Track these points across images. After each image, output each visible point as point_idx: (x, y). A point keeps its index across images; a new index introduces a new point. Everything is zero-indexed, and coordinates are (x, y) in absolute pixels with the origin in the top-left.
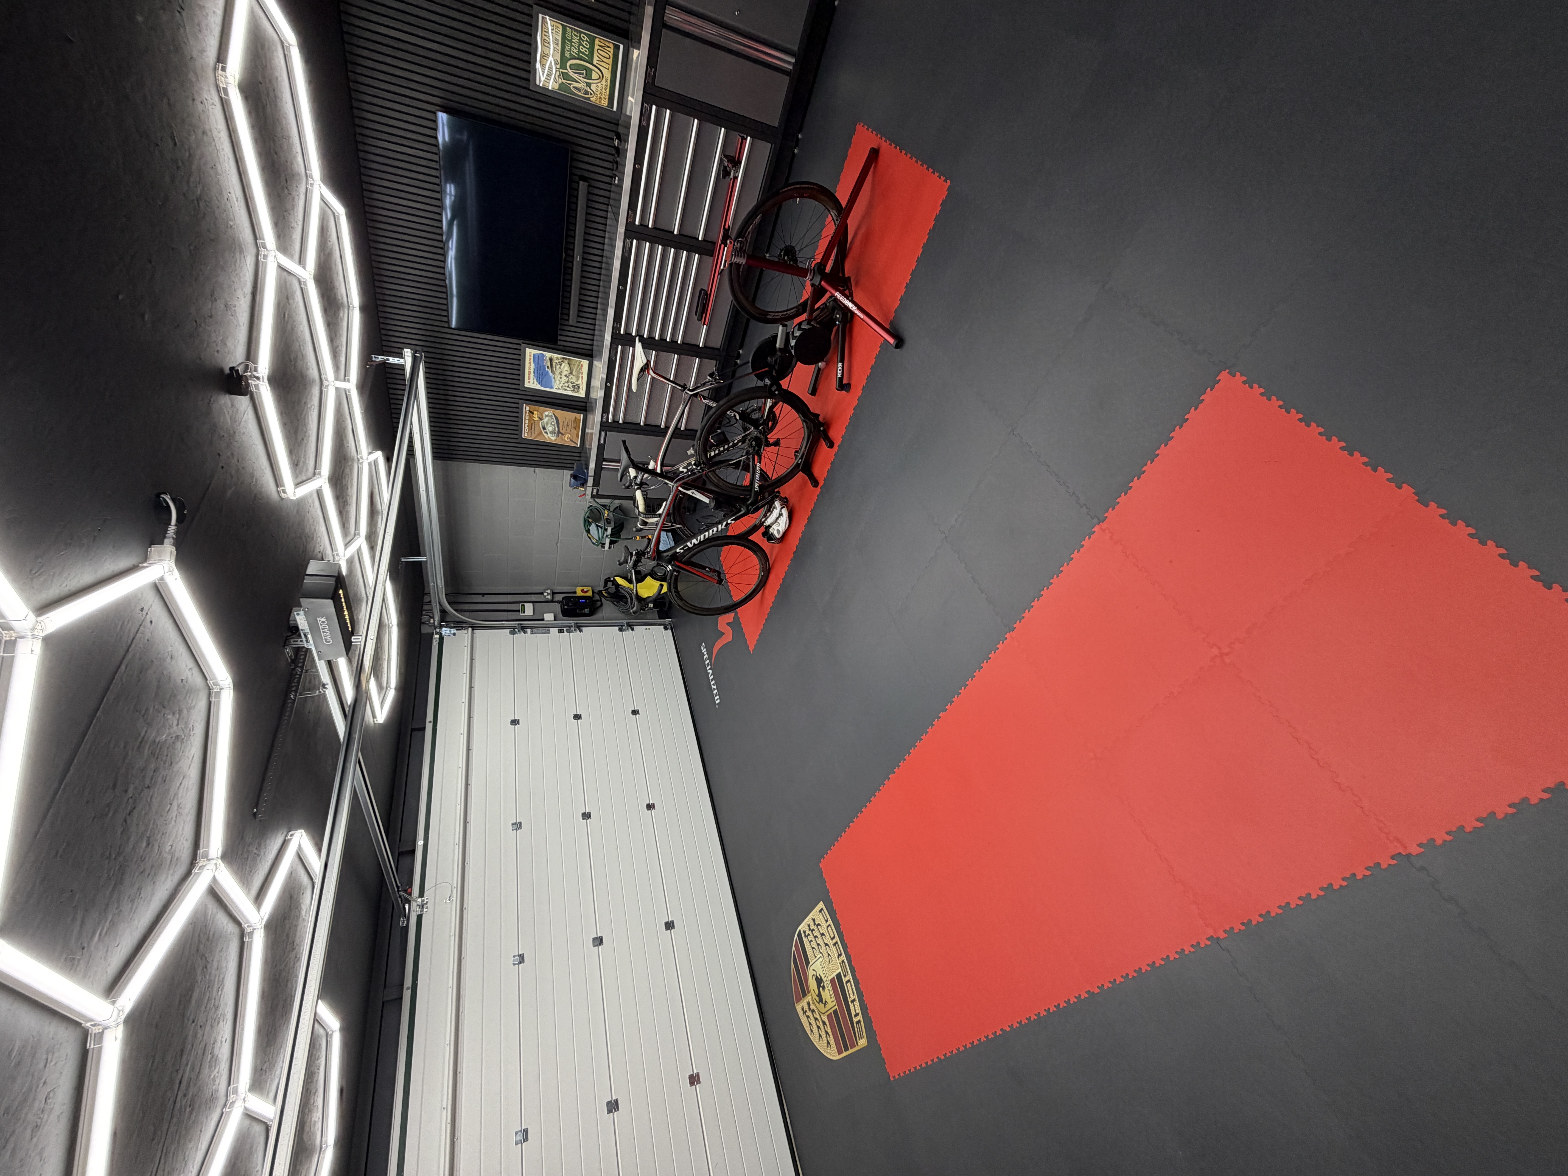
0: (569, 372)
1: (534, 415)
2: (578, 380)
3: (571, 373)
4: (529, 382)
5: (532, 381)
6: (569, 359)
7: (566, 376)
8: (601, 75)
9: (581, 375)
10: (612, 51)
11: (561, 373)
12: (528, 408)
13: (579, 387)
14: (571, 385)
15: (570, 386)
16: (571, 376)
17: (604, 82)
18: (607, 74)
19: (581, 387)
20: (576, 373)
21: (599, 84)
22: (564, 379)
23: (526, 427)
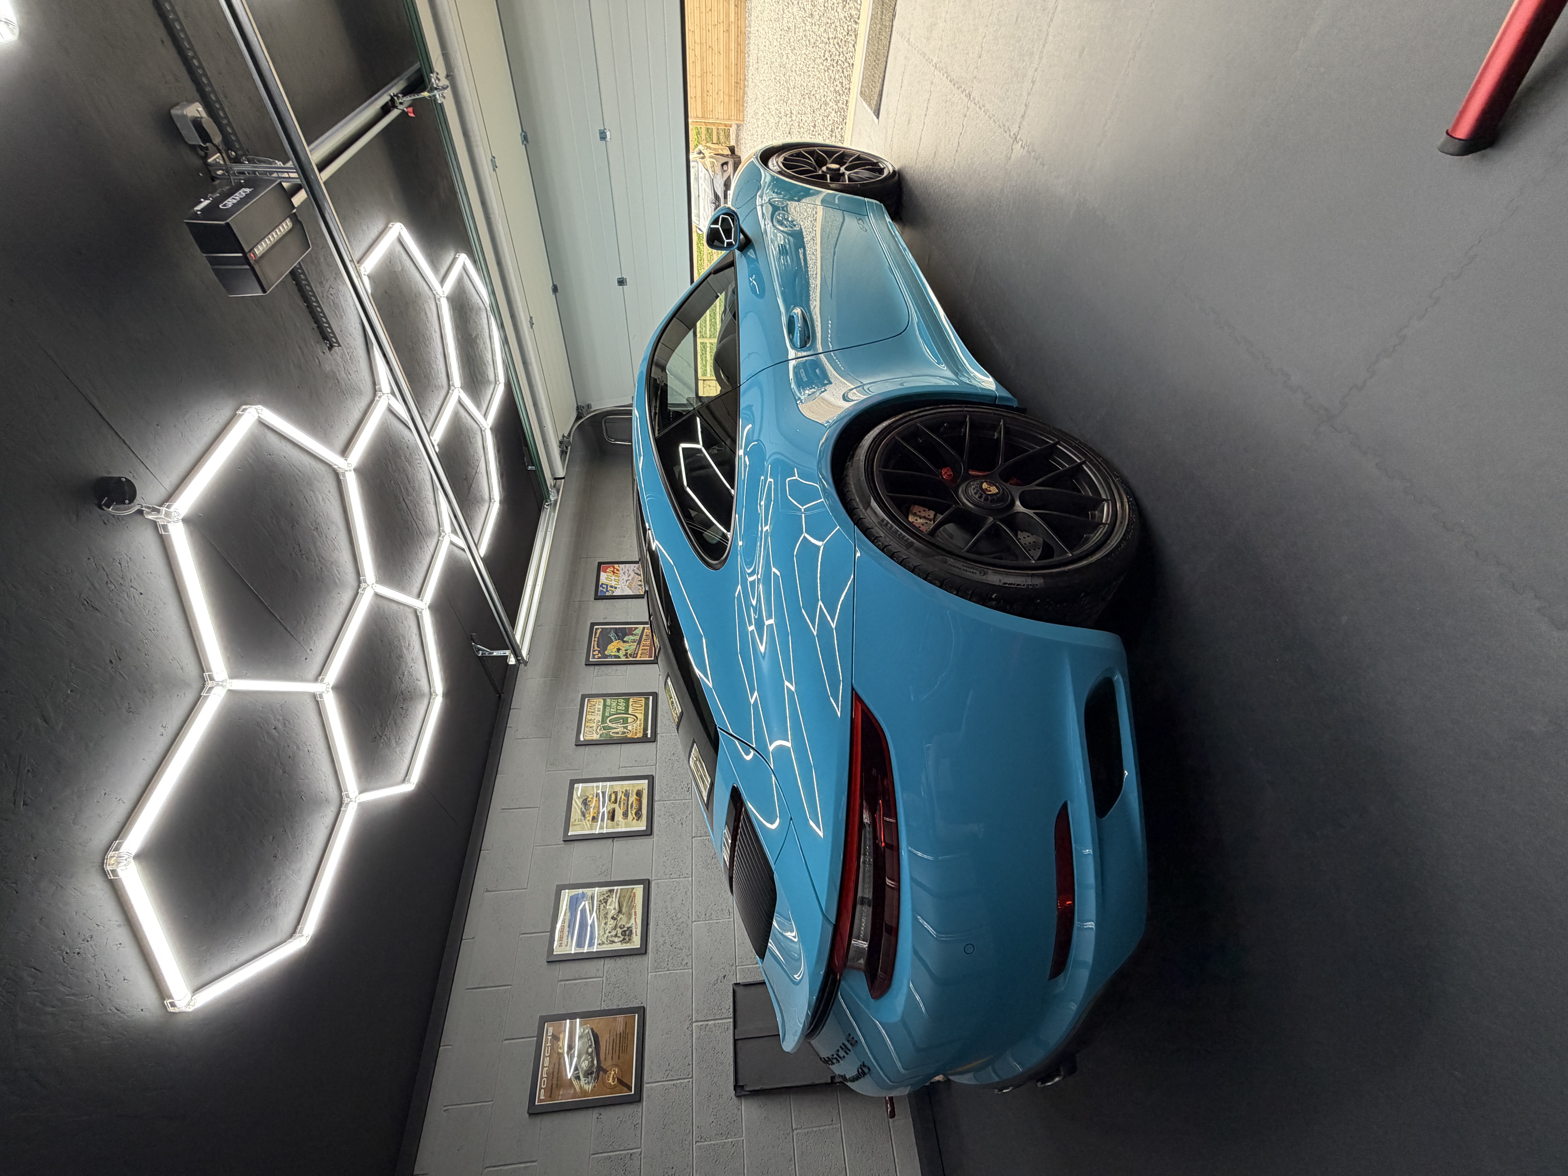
8: (635, 718)
10: (643, 702)
17: (638, 722)
18: (641, 716)
19: (634, 931)
20: (627, 909)
21: (634, 725)
22: (611, 923)
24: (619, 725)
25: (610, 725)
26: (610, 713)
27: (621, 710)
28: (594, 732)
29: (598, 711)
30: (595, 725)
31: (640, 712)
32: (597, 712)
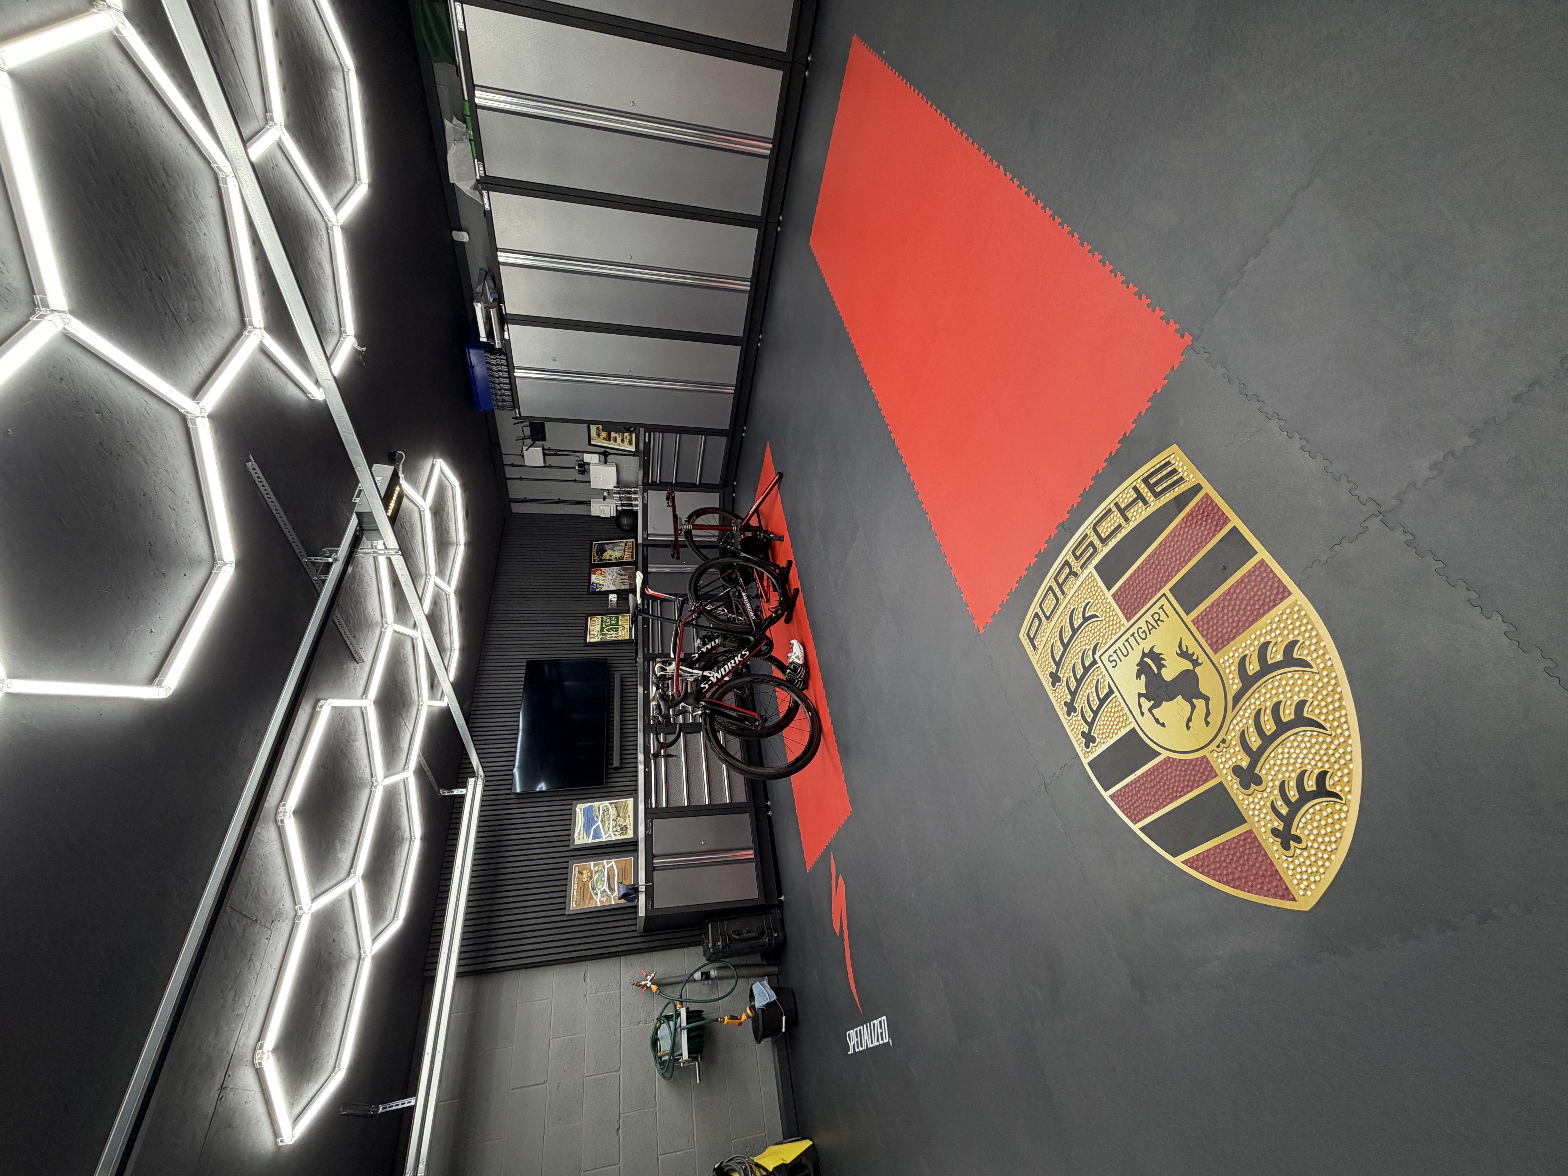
0: (616, 814)
1: (584, 876)
2: (625, 820)
3: (618, 816)
4: (579, 839)
5: (581, 837)
6: (616, 803)
7: (613, 820)
9: (627, 815)
11: (609, 820)
12: (577, 869)
13: (627, 828)
14: (619, 828)
15: (619, 830)
16: (619, 818)
23: (575, 894)
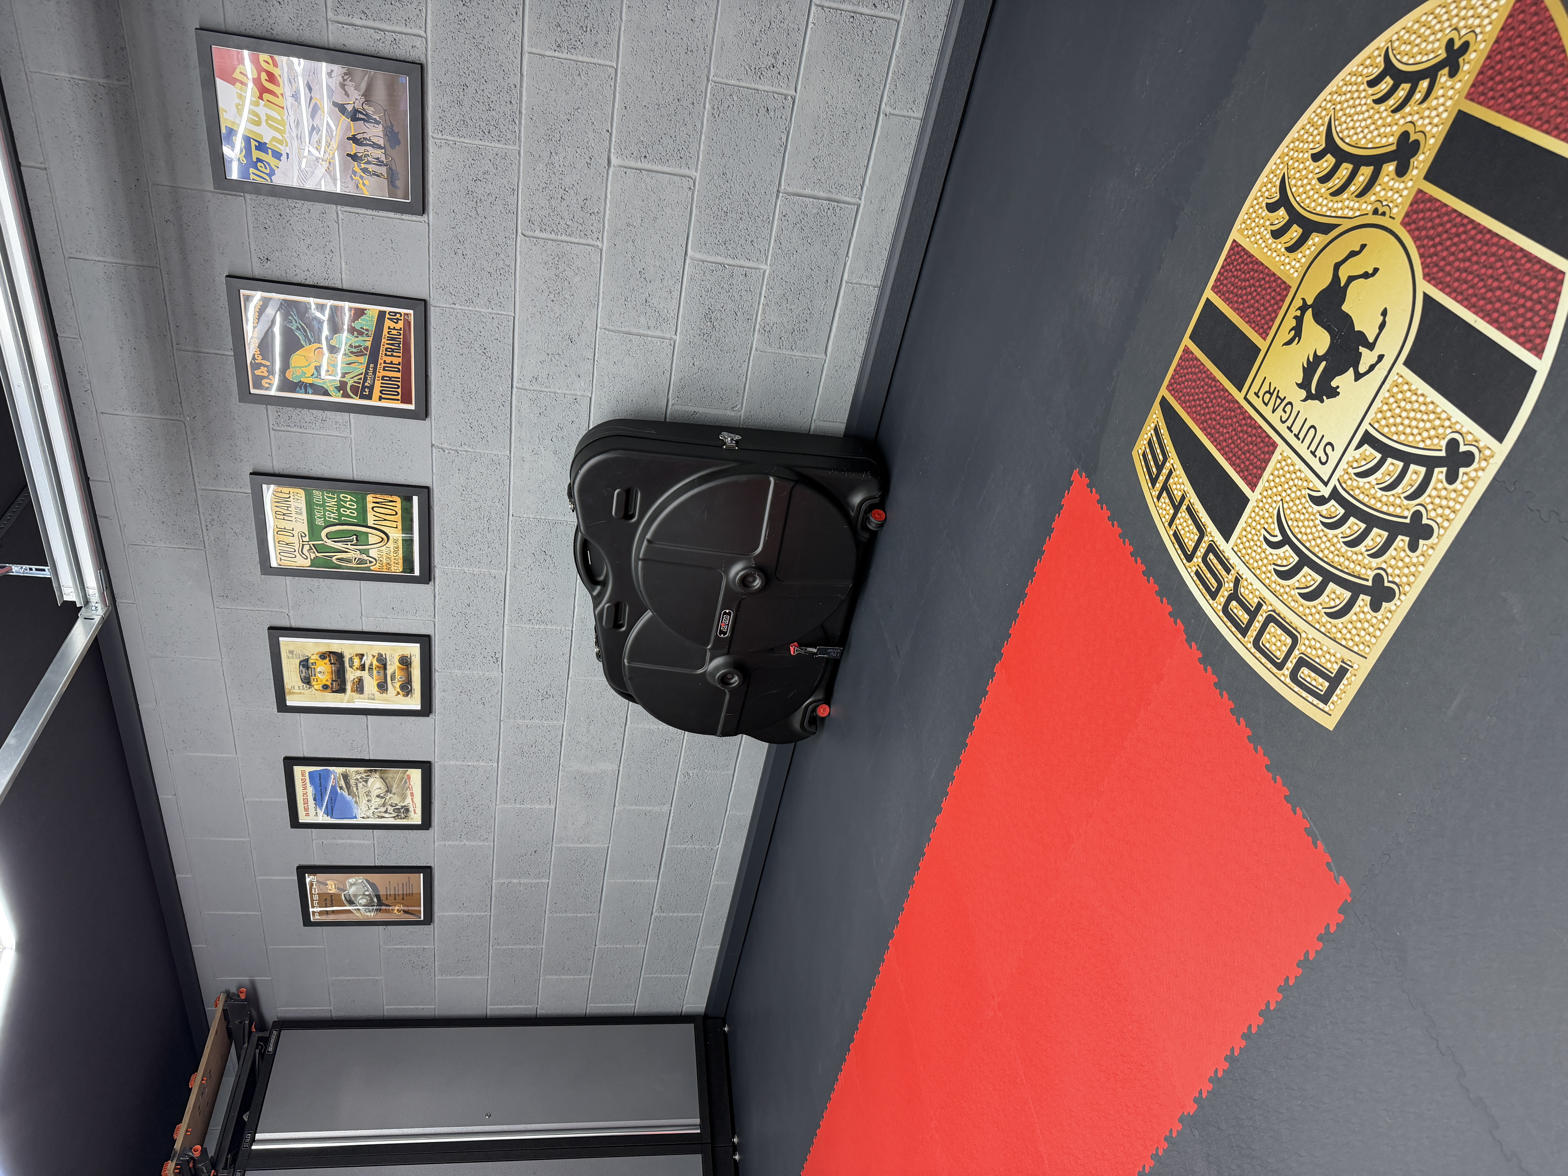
24: (349, 547)
25: (330, 543)
26: (325, 521)
27: (348, 516)
28: (296, 553)
29: (297, 513)
30: (295, 540)
31: (394, 525)
32: (294, 515)
